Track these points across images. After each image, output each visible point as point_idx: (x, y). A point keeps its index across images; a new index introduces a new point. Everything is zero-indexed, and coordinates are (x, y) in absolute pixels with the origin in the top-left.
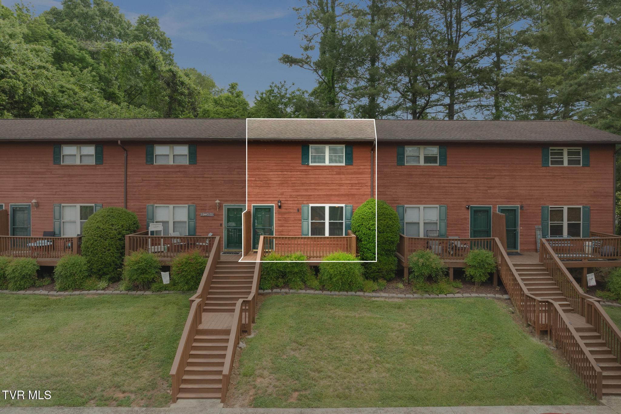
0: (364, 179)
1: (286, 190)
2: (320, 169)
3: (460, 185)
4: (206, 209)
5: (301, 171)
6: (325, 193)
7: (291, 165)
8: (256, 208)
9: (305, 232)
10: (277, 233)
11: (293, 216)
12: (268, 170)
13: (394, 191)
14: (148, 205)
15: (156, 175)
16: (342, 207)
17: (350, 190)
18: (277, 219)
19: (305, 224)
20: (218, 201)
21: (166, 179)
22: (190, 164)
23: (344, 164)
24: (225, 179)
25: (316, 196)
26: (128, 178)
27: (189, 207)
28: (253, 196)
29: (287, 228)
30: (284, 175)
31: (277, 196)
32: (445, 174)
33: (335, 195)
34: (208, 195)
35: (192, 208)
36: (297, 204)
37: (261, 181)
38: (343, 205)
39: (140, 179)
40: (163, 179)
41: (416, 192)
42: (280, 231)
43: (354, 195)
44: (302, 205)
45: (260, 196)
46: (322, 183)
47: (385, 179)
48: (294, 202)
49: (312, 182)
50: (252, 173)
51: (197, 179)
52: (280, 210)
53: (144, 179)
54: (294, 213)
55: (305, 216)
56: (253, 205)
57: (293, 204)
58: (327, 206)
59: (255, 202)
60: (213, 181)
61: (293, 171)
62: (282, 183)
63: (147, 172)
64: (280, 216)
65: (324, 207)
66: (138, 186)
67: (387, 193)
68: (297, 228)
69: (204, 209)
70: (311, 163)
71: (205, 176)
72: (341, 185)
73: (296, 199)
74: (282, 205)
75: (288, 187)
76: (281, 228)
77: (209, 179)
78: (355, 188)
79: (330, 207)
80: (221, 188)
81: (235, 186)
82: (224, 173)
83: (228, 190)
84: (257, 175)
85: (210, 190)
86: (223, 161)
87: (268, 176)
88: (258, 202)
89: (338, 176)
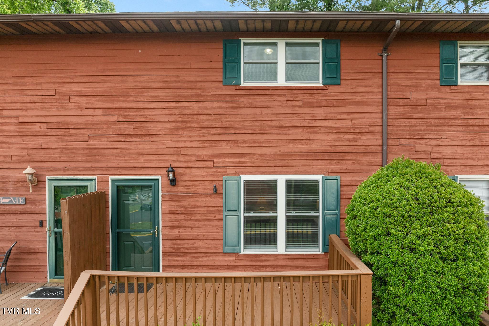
0: (367, 116)
1: (188, 144)
2: (266, 95)
4: (7, 189)
5: (223, 99)
6: (277, 150)
7: (199, 85)
8: (118, 186)
9: (231, 238)
10: (168, 243)
11: (203, 204)
12: (146, 99)
13: (434, 143)
16: (315, 183)
17: (333, 143)
18: (167, 210)
19: (231, 221)
20: (29, 171)
23: (319, 83)
24: (48, 120)
25: (256, 157)
28: (112, 158)
29: (189, 230)
30: (181, 108)
31: (167, 157)
33: (301, 155)
34: (11, 156)
36: (213, 174)
37: (131, 122)
38: (319, 177)
41: (482, 146)
42: (173, 237)
43: (343, 153)
44: (225, 178)
45: (127, 158)
46: (271, 127)
47: (415, 116)
48: (205, 171)
49: (247, 124)
50: (111, 105)
52: (174, 189)
54: (206, 196)
55: (232, 202)
56: (111, 178)
57: (202, 175)
58: (282, 180)
59: (117, 171)
60: (23, 123)
61: (202, 99)
62: (179, 128)
64: (174, 204)
65: (274, 183)
67: (418, 148)
68: (214, 230)
69: (2, 189)
70: (245, 80)
71: (5, 113)
72: (313, 130)
73: (209, 164)
74: (178, 178)
75: (191, 135)
76: (177, 231)
77: (13, 120)
78: (347, 136)
79: (289, 183)
80: (40, 139)
81: (71, 135)
82: (47, 105)
83: (56, 146)
84: (121, 109)
85: (15, 146)
86: (43, 80)
87: (146, 112)
88: (123, 172)
89: (306, 110)
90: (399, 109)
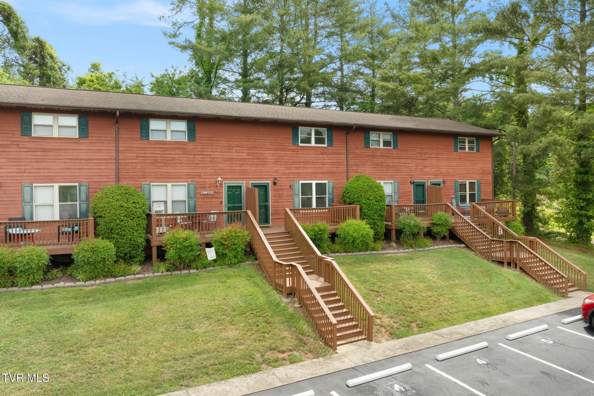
0: (342, 158)
1: (280, 168)
2: (307, 150)
3: (406, 165)
4: (206, 188)
5: (292, 150)
6: (312, 171)
7: (284, 144)
8: (254, 186)
9: (297, 206)
10: (273, 209)
11: (286, 193)
13: (363, 169)
14: (143, 183)
15: (152, 152)
17: (331, 169)
18: (273, 195)
19: (296, 199)
20: (219, 179)
21: (163, 156)
22: (188, 141)
23: (326, 146)
24: (224, 157)
25: (305, 174)
26: (120, 154)
27: (189, 184)
28: (251, 174)
29: (281, 204)
30: (278, 154)
31: (272, 174)
32: (397, 155)
33: (320, 173)
34: (207, 173)
35: (192, 186)
36: (289, 181)
37: (258, 159)
38: (326, 182)
39: (134, 155)
40: (160, 155)
42: (275, 206)
43: (334, 173)
44: (294, 182)
45: (257, 174)
46: (309, 162)
47: (357, 159)
48: (286, 179)
49: (301, 161)
50: (250, 151)
51: (196, 156)
52: (275, 187)
53: (138, 155)
54: (287, 189)
55: (296, 192)
56: (251, 182)
57: (286, 181)
58: (314, 183)
59: (253, 179)
60: (213, 158)
61: (285, 150)
62: (277, 162)
63: (142, 148)
64: (275, 193)
65: (311, 184)
66: (132, 163)
67: (358, 171)
68: (290, 203)
69: (203, 187)
70: (300, 143)
71: (205, 153)
72: (324, 164)
73: (288, 176)
74: (277, 182)
75: (281, 165)
76: (276, 204)
77: (208, 157)
78: (335, 166)
79: (317, 184)
80: (221, 165)
81: (234, 164)
82: (223, 150)
83: (227, 168)
84: (254, 153)
85: (209, 168)
86: (221, 139)
87: (264, 155)
88: (255, 179)
89: (321, 156)
90: (352, 156)
